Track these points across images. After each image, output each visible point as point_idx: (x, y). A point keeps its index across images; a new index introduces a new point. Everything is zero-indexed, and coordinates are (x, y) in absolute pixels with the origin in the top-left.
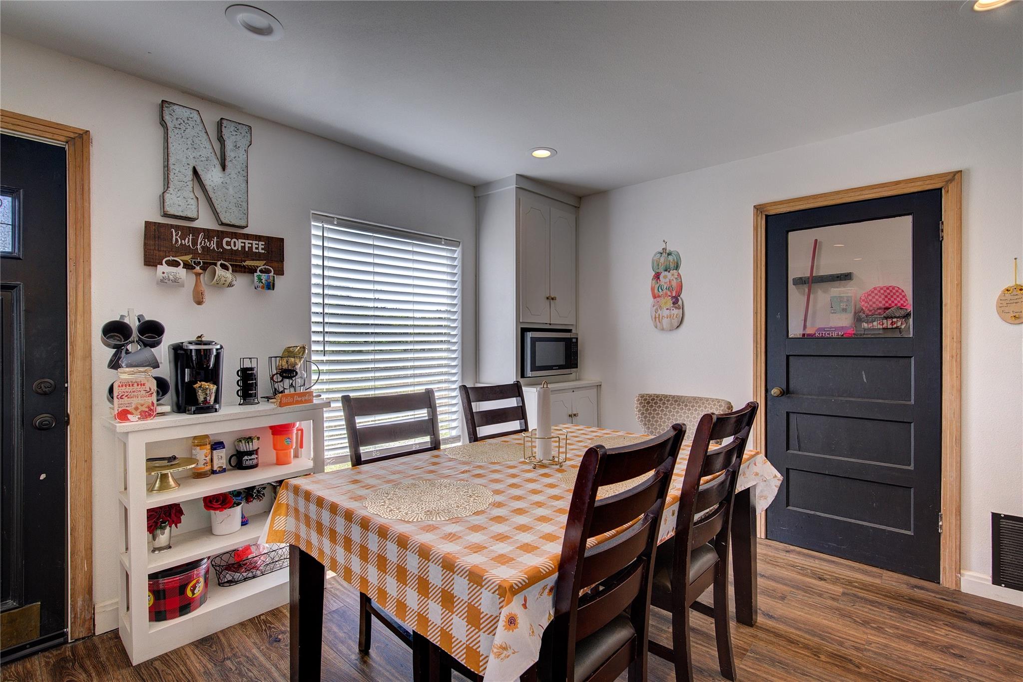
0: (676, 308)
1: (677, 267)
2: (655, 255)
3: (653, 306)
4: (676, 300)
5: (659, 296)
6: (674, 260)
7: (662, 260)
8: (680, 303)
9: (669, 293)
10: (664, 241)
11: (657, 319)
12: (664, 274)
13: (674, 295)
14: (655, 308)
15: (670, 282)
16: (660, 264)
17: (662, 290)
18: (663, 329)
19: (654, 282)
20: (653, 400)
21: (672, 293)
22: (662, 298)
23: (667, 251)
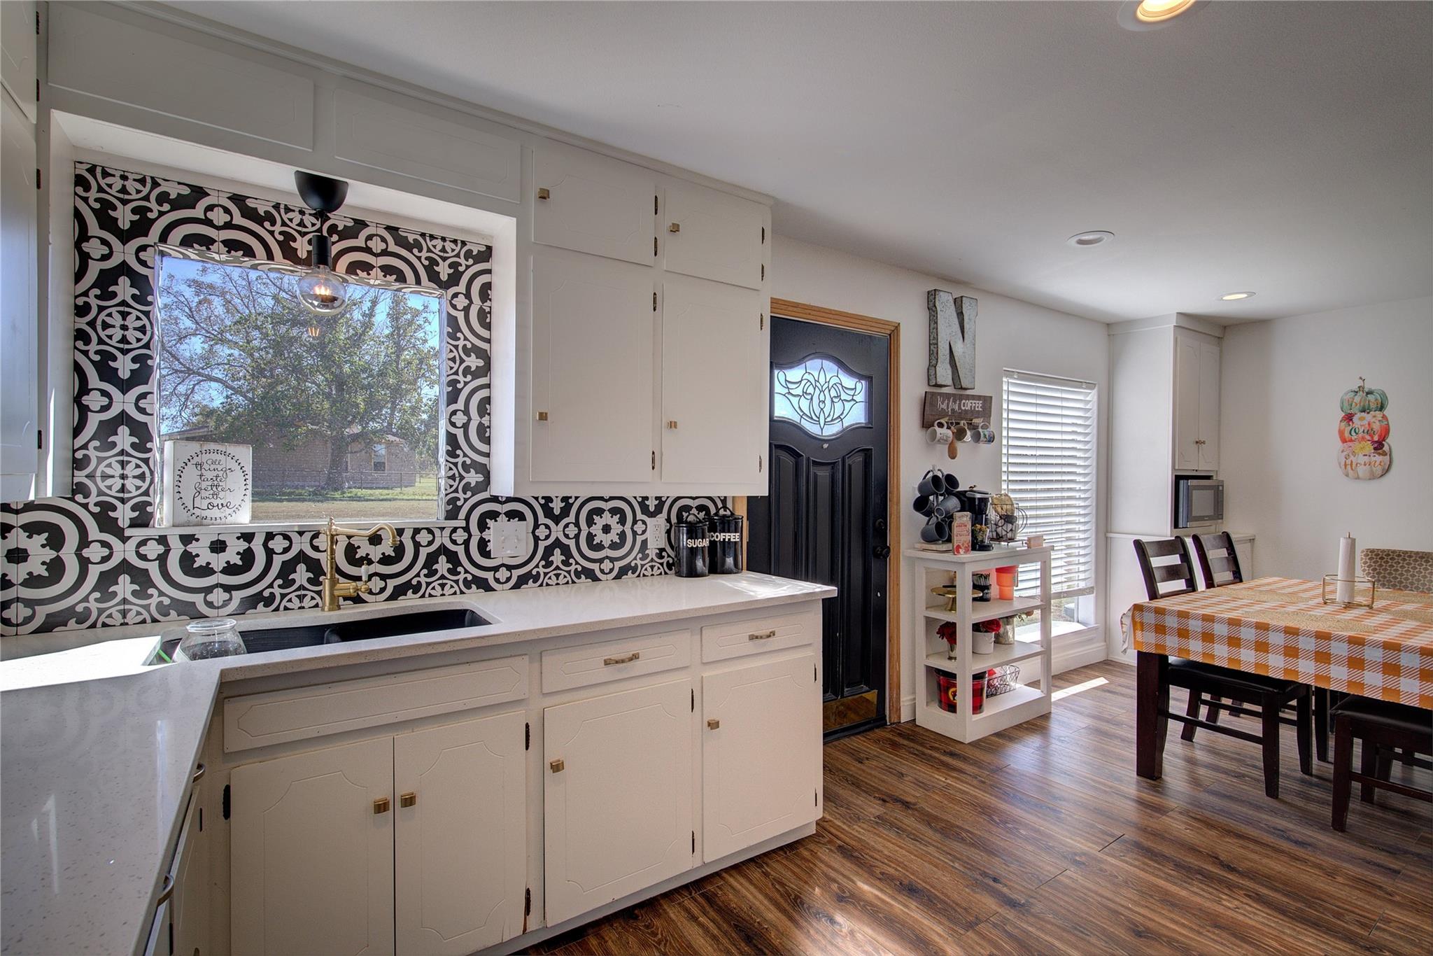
0: (1379, 454)
1: (1382, 408)
2: (1346, 394)
3: (1342, 452)
4: (1379, 446)
5: (1351, 441)
6: (1376, 400)
7: (1357, 399)
8: (1386, 448)
9: (1368, 438)
10: (1361, 378)
11: (1349, 467)
12: (1359, 415)
13: (1376, 438)
14: (1345, 453)
15: (1369, 424)
16: (1354, 404)
17: (1357, 434)
18: (1358, 478)
19: (1343, 424)
20: (1388, 555)
21: (1372, 437)
22: (1357, 443)
23: (1366, 390)
